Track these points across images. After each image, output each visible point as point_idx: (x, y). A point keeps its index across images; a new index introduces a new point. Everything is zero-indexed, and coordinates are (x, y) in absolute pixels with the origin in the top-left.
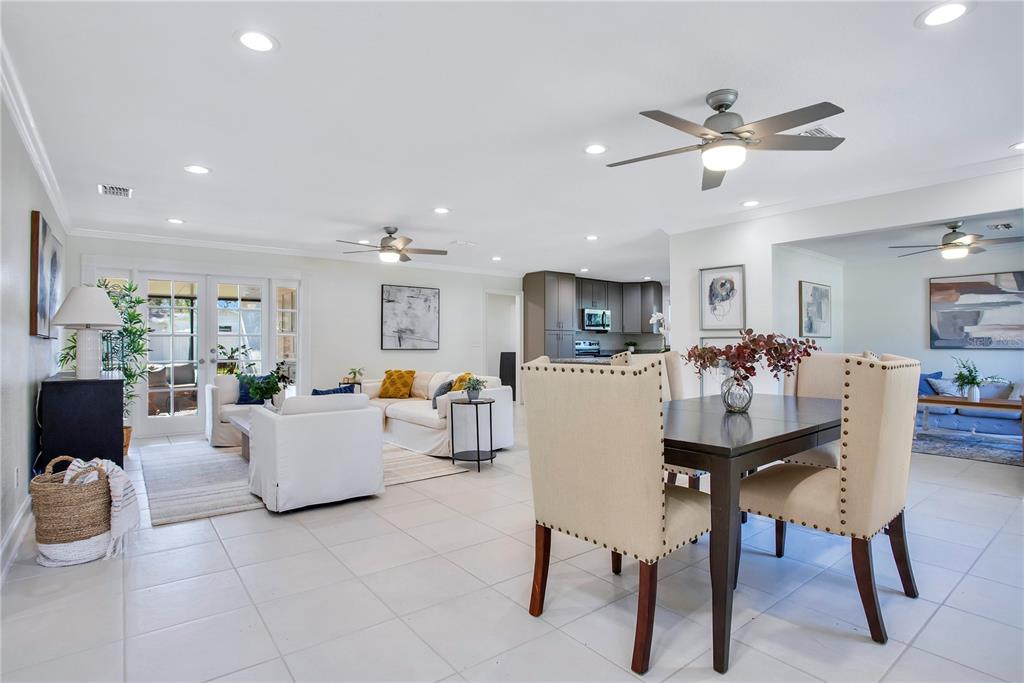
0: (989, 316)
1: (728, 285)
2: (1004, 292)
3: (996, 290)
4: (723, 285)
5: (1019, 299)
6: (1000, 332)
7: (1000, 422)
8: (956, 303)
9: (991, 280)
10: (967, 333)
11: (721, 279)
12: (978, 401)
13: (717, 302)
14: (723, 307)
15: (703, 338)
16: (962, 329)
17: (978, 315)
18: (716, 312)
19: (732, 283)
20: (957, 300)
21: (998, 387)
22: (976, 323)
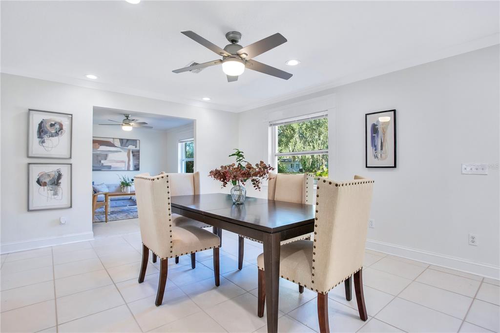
0: (111, 156)
1: (57, 126)
2: (116, 147)
3: (113, 145)
4: (52, 125)
5: (121, 150)
6: (114, 163)
7: (123, 201)
8: (98, 149)
9: (111, 140)
10: (102, 164)
11: (50, 120)
12: (129, 193)
13: (46, 137)
14: (51, 142)
15: (29, 164)
16: (100, 161)
17: (107, 155)
18: (44, 144)
19: (61, 125)
20: (98, 148)
21: (116, 187)
22: (106, 159)
